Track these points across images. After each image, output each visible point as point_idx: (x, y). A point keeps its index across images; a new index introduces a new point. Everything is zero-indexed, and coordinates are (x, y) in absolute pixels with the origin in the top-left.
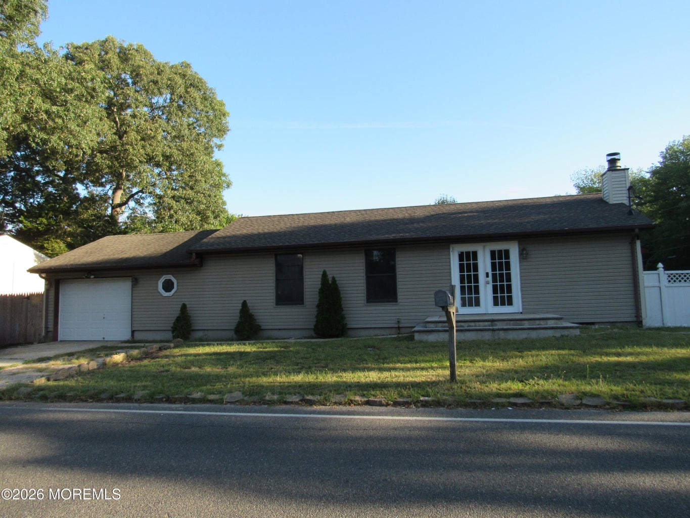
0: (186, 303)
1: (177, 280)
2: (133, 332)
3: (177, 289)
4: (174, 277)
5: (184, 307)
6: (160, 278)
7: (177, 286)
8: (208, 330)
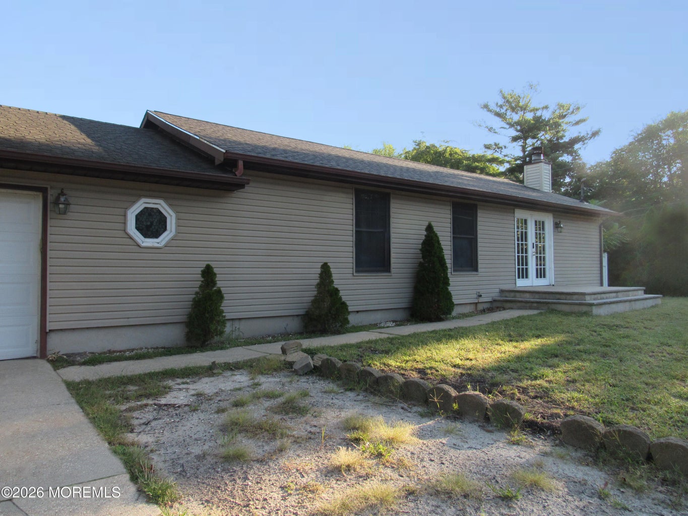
0: (212, 264)
1: (176, 212)
2: (44, 333)
3: (178, 232)
4: (170, 205)
5: (208, 273)
6: (134, 202)
7: (178, 226)
8: (240, 319)
